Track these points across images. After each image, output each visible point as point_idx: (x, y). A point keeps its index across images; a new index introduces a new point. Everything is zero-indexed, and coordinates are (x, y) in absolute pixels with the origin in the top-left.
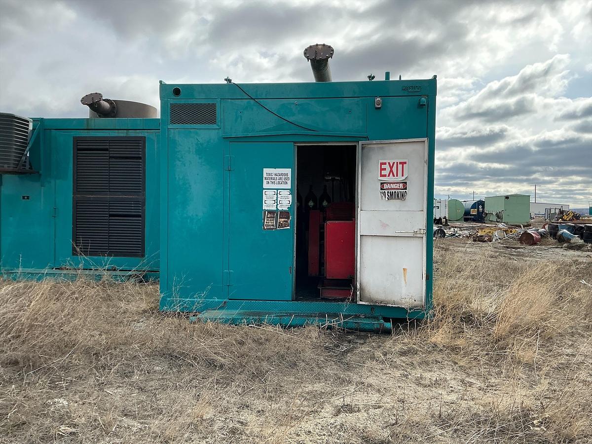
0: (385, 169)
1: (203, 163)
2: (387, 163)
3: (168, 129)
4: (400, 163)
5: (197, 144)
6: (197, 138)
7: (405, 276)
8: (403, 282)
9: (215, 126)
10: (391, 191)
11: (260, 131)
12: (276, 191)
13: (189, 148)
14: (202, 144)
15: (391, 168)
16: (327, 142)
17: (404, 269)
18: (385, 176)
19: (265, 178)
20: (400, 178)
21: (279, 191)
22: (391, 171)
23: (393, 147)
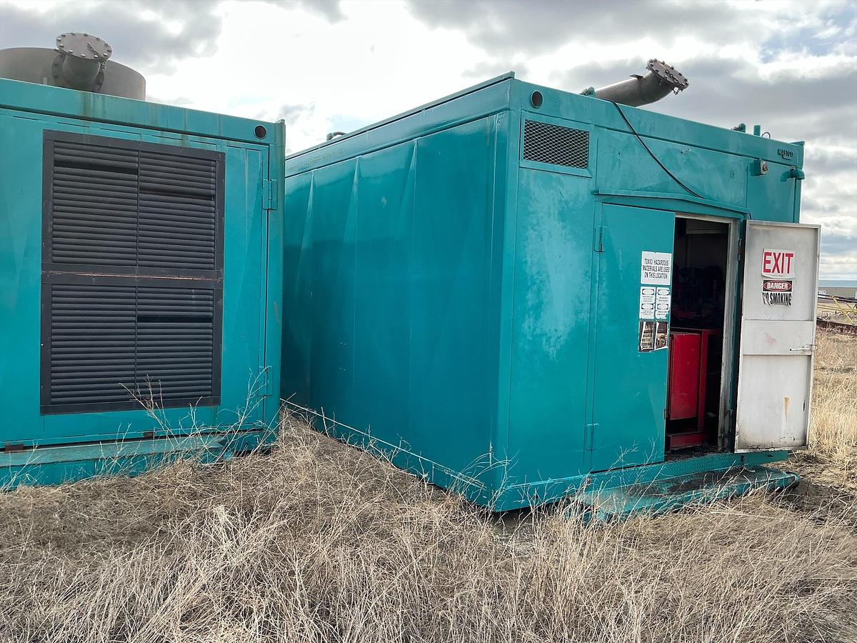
0: (769, 262)
1: (569, 237)
2: (772, 254)
3: (520, 167)
4: (787, 255)
5: (560, 202)
6: (562, 191)
7: (786, 409)
8: (783, 417)
9: (584, 172)
10: (775, 293)
11: (641, 190)
12: (654, 288)
13: (550, 208)
14: (567, 202)
15: (777, 260)
16: (704, 215)
17: (786, 399)
18: (769, 271)
19: (644, 267)
20: (786, 277)
21: (658, 288)
22: (776, 265)
23: (781, 232)
